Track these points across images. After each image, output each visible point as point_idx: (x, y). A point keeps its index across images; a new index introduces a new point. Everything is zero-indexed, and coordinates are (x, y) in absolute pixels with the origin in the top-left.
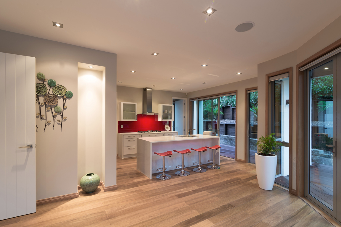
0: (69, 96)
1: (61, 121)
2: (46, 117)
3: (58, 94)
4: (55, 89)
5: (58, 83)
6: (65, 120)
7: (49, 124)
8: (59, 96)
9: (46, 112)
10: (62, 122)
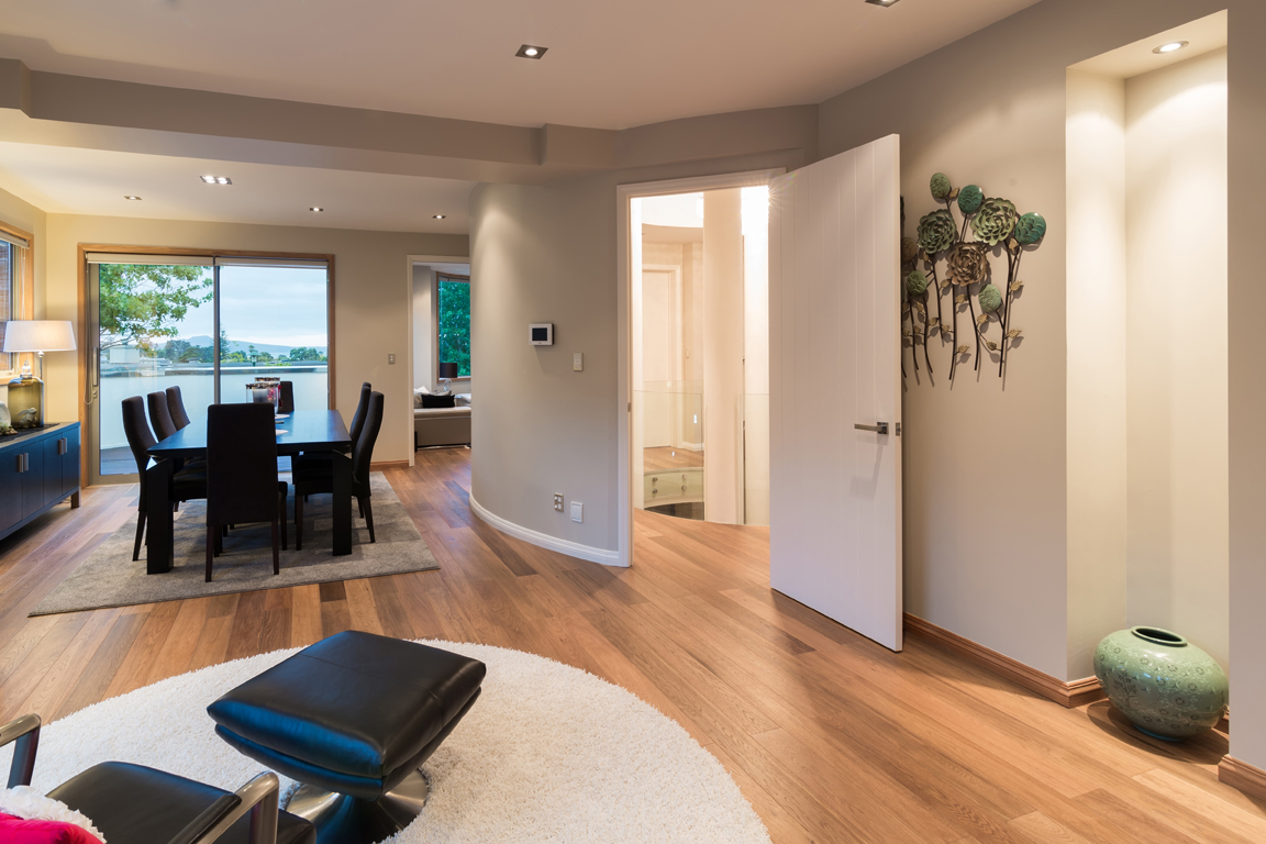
0: (1028, 234)
1: (999, 347)
2: (955, 332)
3: (988, 238)
4: (980, 221)
5: (992, 191)
6: (1018, 340)
7: (966, 357)
8: (993, 243)
9: (955, 313)
10: (1002, 351)
